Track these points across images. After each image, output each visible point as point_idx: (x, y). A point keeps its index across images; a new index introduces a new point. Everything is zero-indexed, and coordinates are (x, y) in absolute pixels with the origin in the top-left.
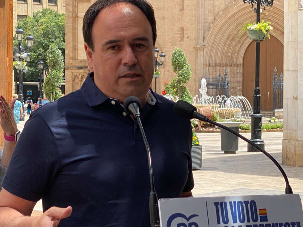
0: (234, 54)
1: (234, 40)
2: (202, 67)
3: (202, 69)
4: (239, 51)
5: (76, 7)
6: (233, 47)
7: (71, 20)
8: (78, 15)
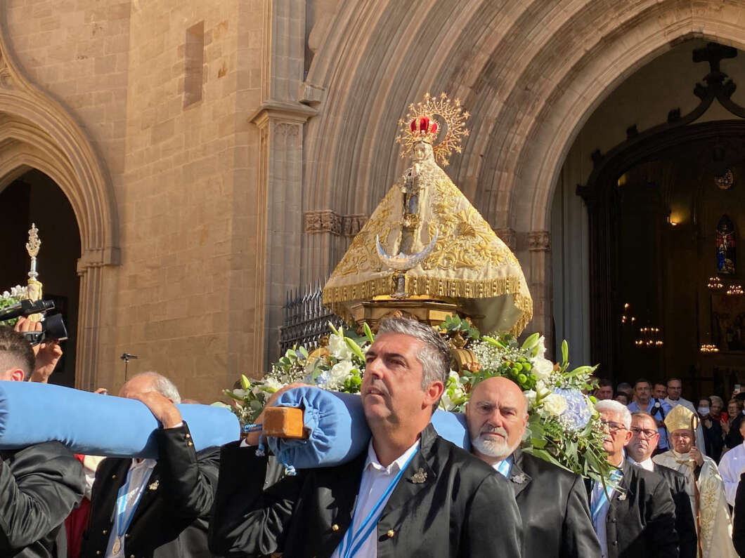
0: (497, 172)
1: (497, 85)
2: (295, 236)
3: (294, 249)
4: (527, 157)
6: (491, 128)
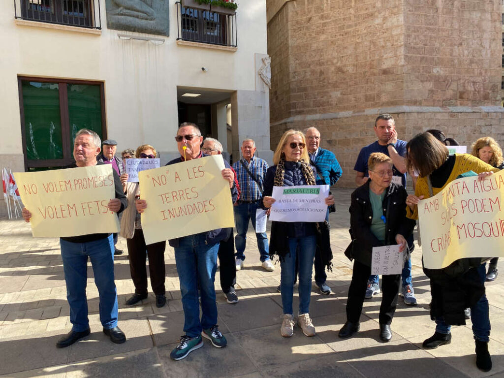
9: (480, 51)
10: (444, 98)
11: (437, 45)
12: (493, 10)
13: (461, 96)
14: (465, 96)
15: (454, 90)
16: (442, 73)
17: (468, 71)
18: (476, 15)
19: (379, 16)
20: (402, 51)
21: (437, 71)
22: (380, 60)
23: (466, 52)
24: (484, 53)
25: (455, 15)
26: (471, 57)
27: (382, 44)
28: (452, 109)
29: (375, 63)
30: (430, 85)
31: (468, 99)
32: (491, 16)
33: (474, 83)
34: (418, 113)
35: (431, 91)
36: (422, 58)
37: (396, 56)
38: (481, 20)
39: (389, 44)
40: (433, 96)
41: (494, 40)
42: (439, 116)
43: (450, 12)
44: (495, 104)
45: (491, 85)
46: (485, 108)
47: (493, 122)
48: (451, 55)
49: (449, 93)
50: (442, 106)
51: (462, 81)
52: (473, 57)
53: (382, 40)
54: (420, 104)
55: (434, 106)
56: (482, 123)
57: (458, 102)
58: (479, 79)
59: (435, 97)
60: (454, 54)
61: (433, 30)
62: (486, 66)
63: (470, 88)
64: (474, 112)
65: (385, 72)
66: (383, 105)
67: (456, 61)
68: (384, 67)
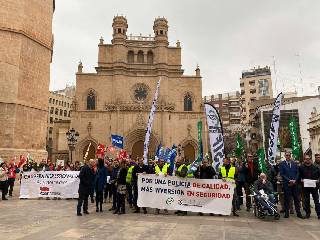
0: (129, 148)
1: (130, 142)
4: (131, 146)
5: (58, 130)
7: (56, 135)
8: (59, 133)
9: (40, 132)
10: (27, 146)
11: (26, 129)
12: (44, 119)
13: (33, 146)
14: (34, 146)
15: (30, 144)
16: (27, 138)
17: (35, 138)
18: (39, 121)
19: (6, 116)
20: (13, 129)
21: (25, 137)
22: (5, 131)
23: (35, 132)
24: (41, 133)
25: (32, 119)
26: (37, 133)
27: (6, 125)
28: (29, 150)
29: (2, 132)
30: (22, 142)
31: (35, 147)
32: (44, 121)
33: (37, 142)
34: (18, 151)
35: (23, 144)
36: (20, 133)
37: (11, 130)
38: (41, 122)
39: (9, 126)
40: (23, 146)
41: (44, 129)
42: (25, 153)
43: (31, 118)
44: (43, 149)
45: (42, 143)
46: (40, 151)
47: (43, 155)
48: (30, 132)
49: (29, 145)
50: (26, 149)
51: (33, 141)
52: (38, 133)
53: (6, 124)
54: (18, 148)
55: (23, 149)
56: (39, 155)
57: (32, 148)
58: (39, 141)
59: (24, 146)
60: (31, 132)
61: (25, 124)
62: (41, 137)
63: (36, 143)
64: (37, 152)
65: (6, 135)
66: (4, 147)
67: (32, 134)
68: (6, 134)
